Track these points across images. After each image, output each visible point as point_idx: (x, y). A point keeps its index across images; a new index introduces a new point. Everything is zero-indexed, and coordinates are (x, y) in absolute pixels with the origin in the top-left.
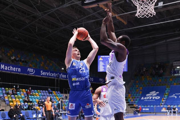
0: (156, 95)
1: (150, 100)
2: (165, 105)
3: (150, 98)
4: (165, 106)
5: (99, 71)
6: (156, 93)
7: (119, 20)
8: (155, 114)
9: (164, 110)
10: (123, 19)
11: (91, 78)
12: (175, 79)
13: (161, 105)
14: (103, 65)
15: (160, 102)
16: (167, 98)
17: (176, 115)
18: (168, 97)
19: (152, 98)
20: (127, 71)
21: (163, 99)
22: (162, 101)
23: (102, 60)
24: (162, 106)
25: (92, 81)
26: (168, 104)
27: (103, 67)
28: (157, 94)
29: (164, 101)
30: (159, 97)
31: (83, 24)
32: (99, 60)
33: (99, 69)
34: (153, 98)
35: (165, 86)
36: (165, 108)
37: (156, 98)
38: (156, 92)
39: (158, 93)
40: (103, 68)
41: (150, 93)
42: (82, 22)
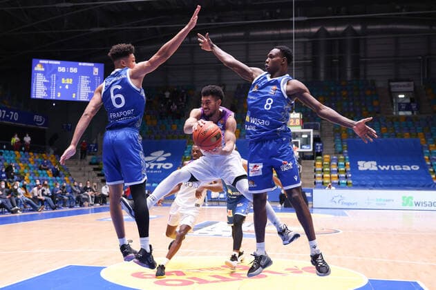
0: (165, 159)
1: (152, 172)
3: (152, 167)
5: (34, 97)
6: (166, 155)
11: (12, 113)
14: (44, 83)
17: (207, 204)
19: (155, 167)
23: (43, 69)
25: (16, 119)
27: (44, 88)
28: (167, 157)
30: (171, 165)
32: (36, 69)
33: (34, 90)
34: (159, 167)
35: (184, 140)
37: (164, 167)
38: (164, 153)
39: (169, 154)
40: (45, 91)
41: (152, 154)
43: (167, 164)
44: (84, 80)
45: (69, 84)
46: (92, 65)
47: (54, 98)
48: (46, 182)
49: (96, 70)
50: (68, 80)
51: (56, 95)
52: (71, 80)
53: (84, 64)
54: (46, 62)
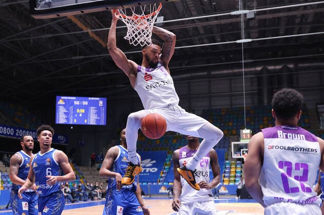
0: (151, 165)
2: (164, 181)
4: (165, 184)
5: (57, 123)
7: (93, 38)
8: (149, 196)
9: (163, 190)
10: (100, 38)
12: (181, 141)
13: (159, 182)
14: (65, 113)
15: (157, 177)
16: (168, 170)
18: (169, 168)
19: (145, 170)
20: (105, 124)
21: (162, 172)
22: (160, 175)
23: (64, 103)
24: (160, 184)
26: (169, 181)
27: (65, 116)
28: (153, 164)
29: (163, 175)
30: (156, 169)
31: (31, 40)
32: (59, 103)
33: (58, 118)
34: (147, 171)
35: (165, 151)
36: (166, 186)
37: (151, 170)
38: (151, 161)
39: (154, 162)
40: (65, 118)
41: (142, 161)
42: (30, 37)
43: (153, 169)
44: (93, 110)
45: (82, 113)
46: (98, 99)
47: (72, 123)
48: (67, 183)
49: (101, 103)
50: (81, 110)
51: (73, 121)
52: (84, 110)
53: (93, 99)
54: (66, 98)
